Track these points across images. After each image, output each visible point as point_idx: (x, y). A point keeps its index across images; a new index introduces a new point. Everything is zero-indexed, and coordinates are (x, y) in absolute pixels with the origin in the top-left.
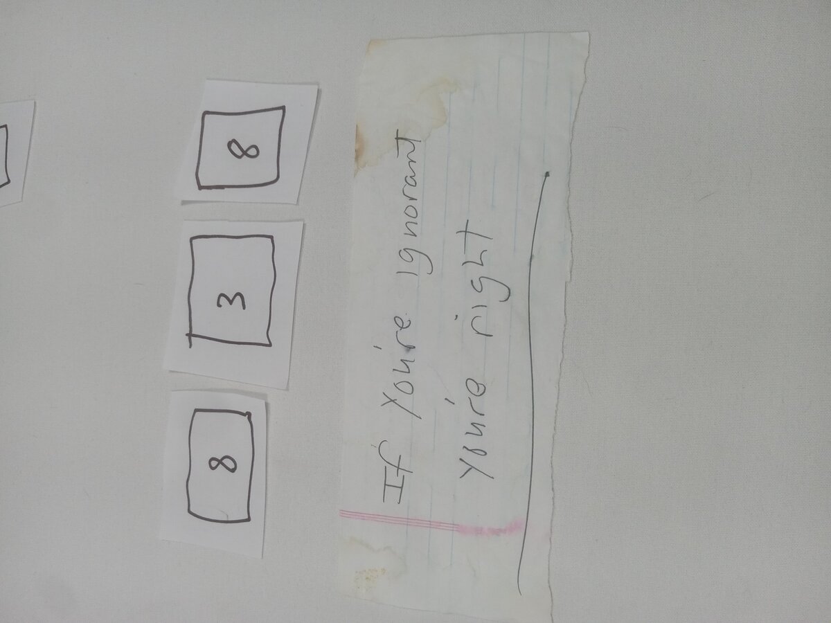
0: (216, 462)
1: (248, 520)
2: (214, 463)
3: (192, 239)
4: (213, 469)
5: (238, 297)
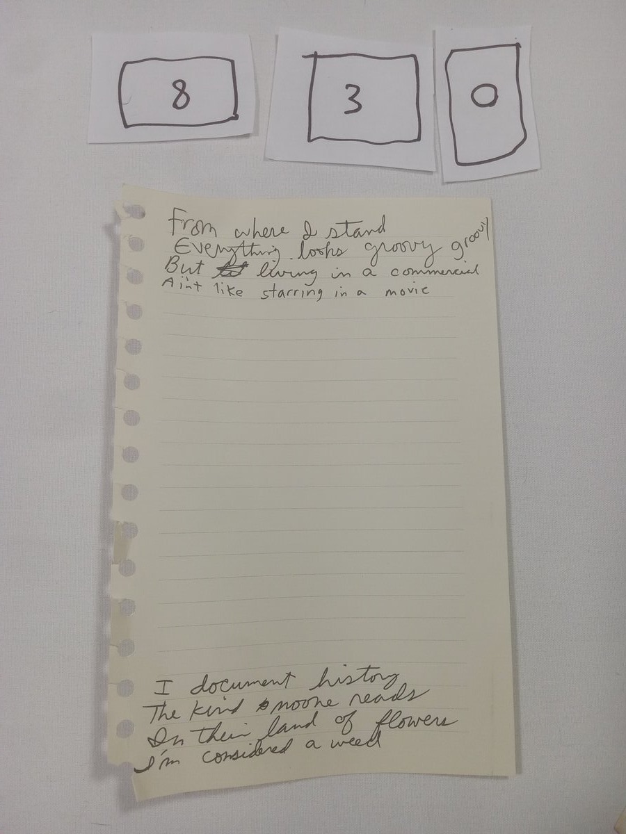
0: (181, 87)
2: (180, 85)
3: (414, 56)
4: (174, 84)
5: (357, 106)
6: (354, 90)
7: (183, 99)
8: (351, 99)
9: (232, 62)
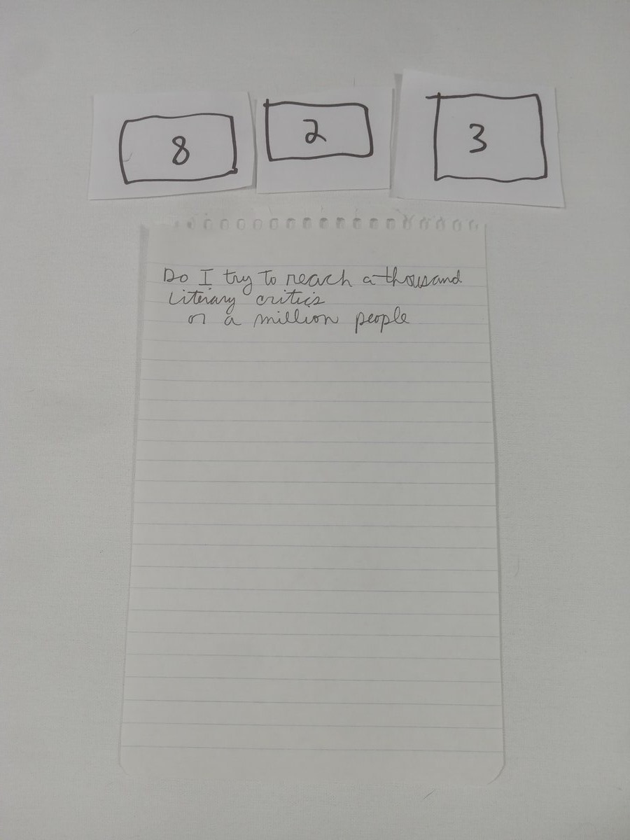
0: (181, 144)
1: (127, 182)
2: (179, 142)
4: (174, 141)
5: (481, 145)
6: (477, 130)
7: (182, 155)
8: (476, 138)
9: (231, 117)
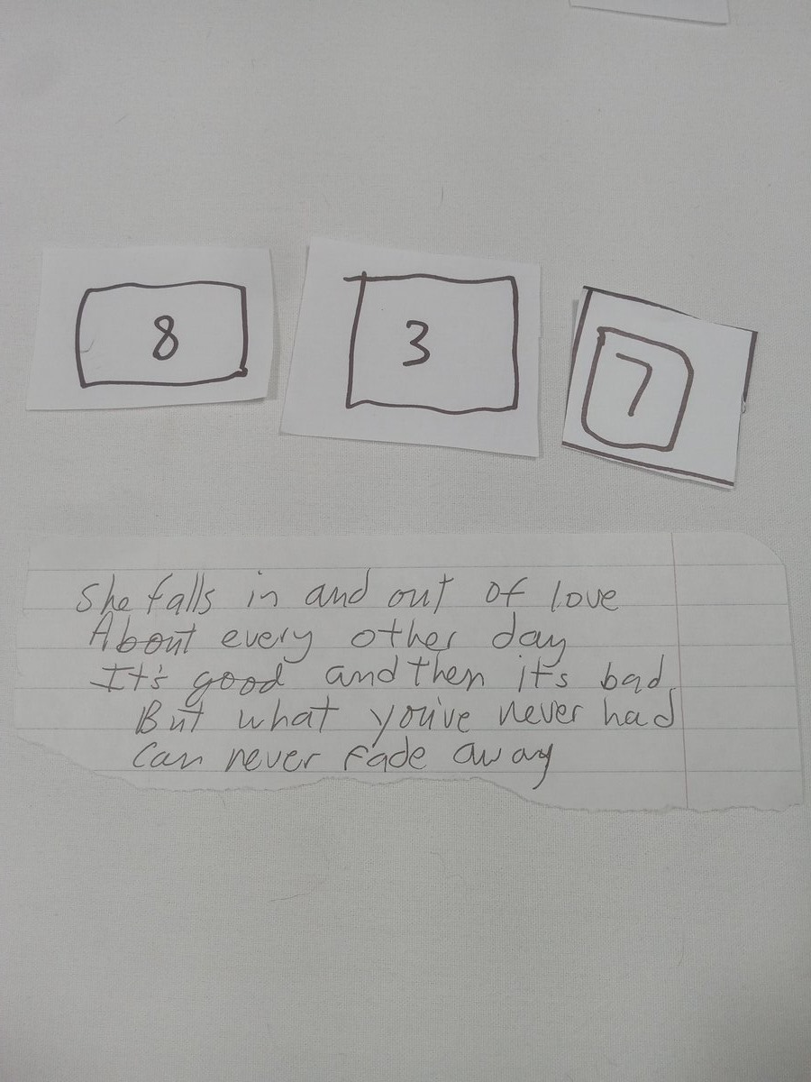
0: (166, 327)
1: (84, 385)
2: (165, 324)
3: (512, 279)
4: (157, 323)
5: (422, 354)
6: (418, 330)
7: (169, 343)
8: (415, 343)
9: (243, 290)
